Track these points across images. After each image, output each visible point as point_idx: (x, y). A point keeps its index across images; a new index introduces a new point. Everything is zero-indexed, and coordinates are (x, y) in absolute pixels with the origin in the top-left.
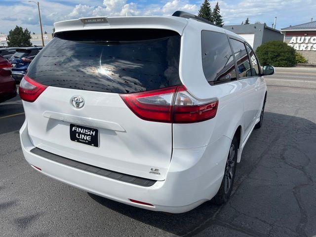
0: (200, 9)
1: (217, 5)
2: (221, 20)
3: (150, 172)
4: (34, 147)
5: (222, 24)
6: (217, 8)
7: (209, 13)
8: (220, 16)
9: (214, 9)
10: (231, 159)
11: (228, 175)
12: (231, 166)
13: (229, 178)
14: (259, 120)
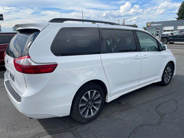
0: (181, 5)
4: (8, 80)
10: (95, 99)
11: (91, 107)
12: (96, 103)
13: (91, 109)
14: (160, 80)
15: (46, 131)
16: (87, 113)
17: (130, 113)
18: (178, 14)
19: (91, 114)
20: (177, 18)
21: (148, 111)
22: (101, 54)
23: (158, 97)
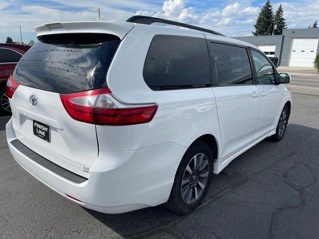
0: (260, 11)
1: (280, 7)
2: (284, 23)
3: (83, 171)
4: (15, 139)
5: (285, 27)
6: (280, 10)
7: (271, 16)
8: (283, 19)
9: (277, 12)
10: (201, 169)
11: (195, 185)
12: (202, 176)
13: (196, 188)
14: (274, 132)
15: (119, 236)
16: (191, 195)
17: (251, 190)
18: (256, 26)
19: (195, 197)
20: (255, 32)
21: (276, 185)
22: (213, 88)
23: (278, 160)
